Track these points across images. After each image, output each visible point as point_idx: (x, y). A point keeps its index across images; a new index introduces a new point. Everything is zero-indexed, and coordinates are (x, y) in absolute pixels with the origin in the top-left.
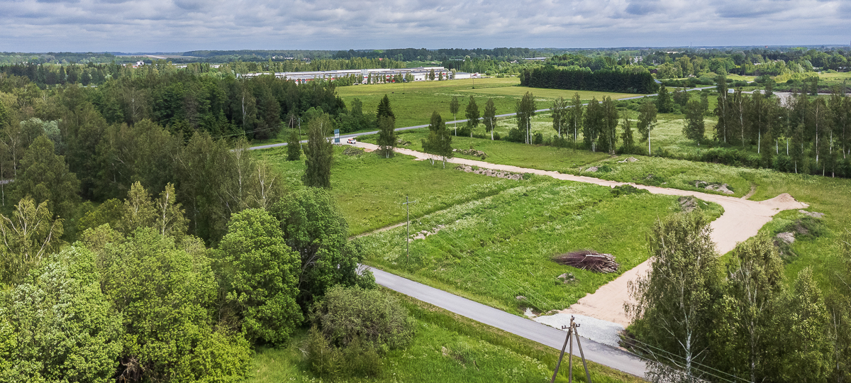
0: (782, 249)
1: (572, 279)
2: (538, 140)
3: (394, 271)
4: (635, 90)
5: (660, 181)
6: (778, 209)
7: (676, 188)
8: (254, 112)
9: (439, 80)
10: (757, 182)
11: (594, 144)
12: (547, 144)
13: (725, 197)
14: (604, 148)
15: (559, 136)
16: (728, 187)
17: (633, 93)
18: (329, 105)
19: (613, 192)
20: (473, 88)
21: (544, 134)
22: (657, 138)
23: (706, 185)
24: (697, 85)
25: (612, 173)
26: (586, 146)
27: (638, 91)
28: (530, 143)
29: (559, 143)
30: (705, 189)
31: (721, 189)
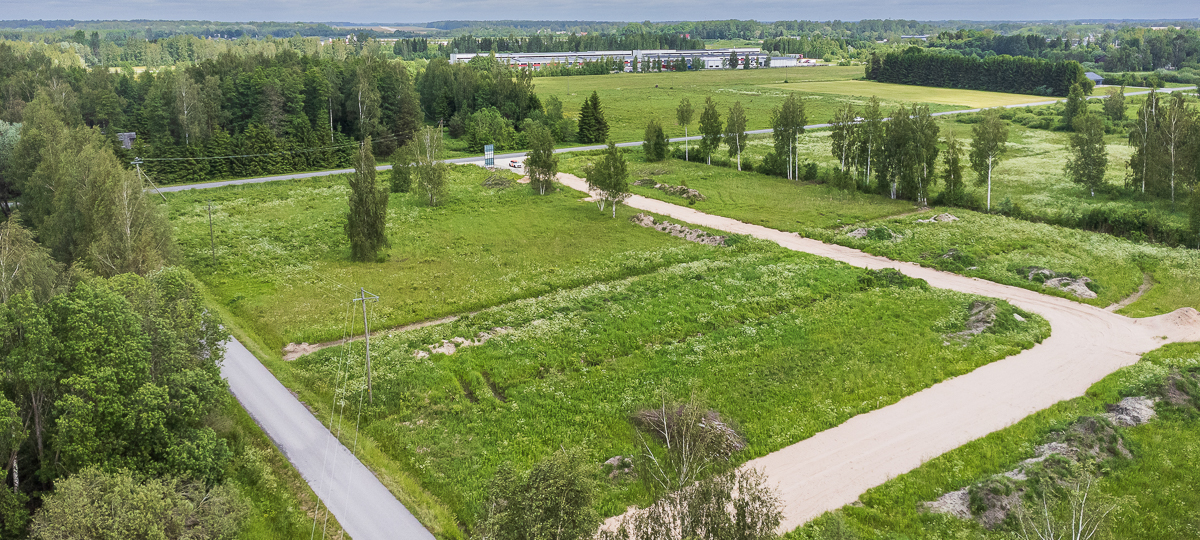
0: (1101, 440)
1: (626, 470)
2: (810, 175)
3: (332, 418)
4: (1050, 90)
5: (964, 263)
6: (1164, 338)
7: (990, 280)
8: (374, 116)
9: (745, 68)
10: (1158, 275)
11: (895, 186)
12: (823, 182)
13: (1075, 305)
14: (909, 194)
15: (843, 168)
16: (1088, 285)
17: (1045, 94)
18: (517, 105)
19: (862, 281)
20: (786, 82)
21: (822, 165)
22: (1023, 179)
23: (1048, 278)
24: (1167, 84)
25: (886, 242)
26: (882, 189)
27: (1054, 92)
28: (794, 177)
29: (840, 182)
30: (1043, 287)
31: (1074, 286)
